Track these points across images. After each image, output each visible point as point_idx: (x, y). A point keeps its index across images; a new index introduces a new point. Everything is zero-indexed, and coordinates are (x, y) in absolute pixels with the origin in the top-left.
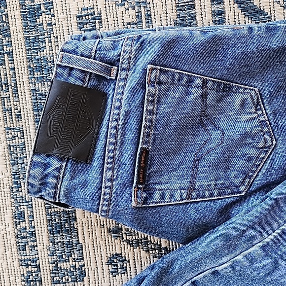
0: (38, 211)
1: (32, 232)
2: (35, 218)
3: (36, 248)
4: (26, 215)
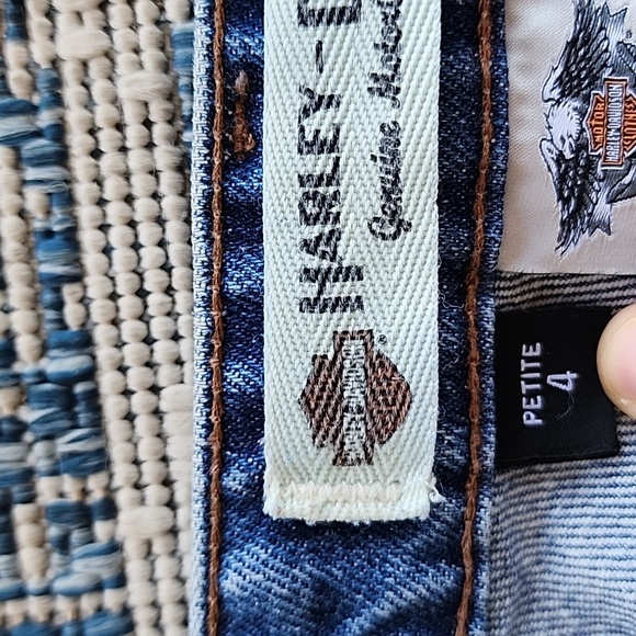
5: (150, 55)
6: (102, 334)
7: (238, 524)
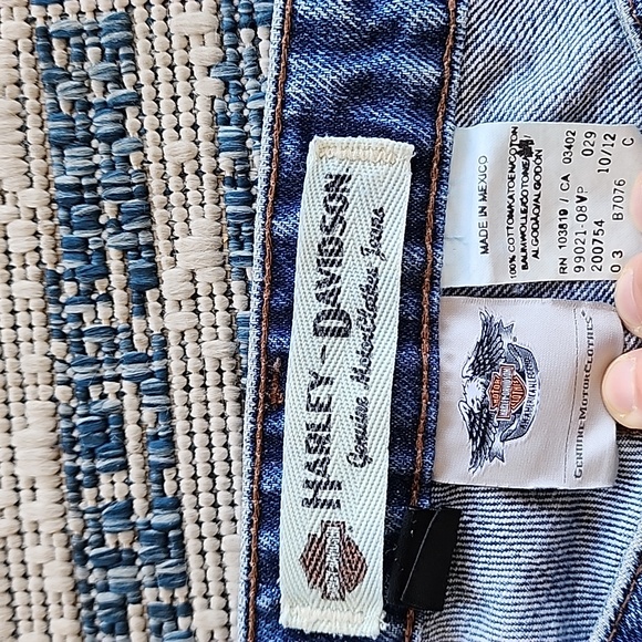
0: (196, 410)
1: (165, 529)
2: (182, 454)
3: (182, 622)
4: (131, 430)
5: (223, 330)
6: (187, 500)
7: (265, 627)
